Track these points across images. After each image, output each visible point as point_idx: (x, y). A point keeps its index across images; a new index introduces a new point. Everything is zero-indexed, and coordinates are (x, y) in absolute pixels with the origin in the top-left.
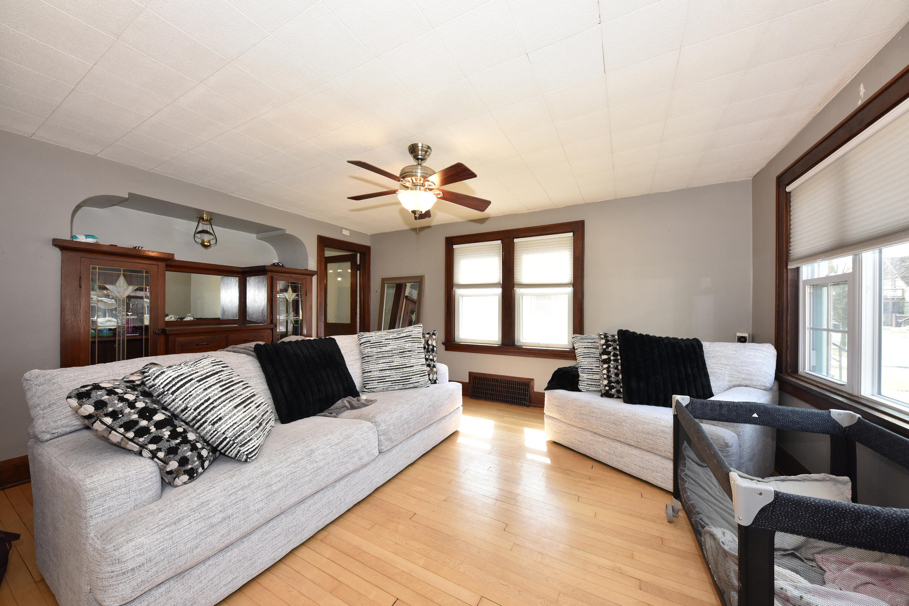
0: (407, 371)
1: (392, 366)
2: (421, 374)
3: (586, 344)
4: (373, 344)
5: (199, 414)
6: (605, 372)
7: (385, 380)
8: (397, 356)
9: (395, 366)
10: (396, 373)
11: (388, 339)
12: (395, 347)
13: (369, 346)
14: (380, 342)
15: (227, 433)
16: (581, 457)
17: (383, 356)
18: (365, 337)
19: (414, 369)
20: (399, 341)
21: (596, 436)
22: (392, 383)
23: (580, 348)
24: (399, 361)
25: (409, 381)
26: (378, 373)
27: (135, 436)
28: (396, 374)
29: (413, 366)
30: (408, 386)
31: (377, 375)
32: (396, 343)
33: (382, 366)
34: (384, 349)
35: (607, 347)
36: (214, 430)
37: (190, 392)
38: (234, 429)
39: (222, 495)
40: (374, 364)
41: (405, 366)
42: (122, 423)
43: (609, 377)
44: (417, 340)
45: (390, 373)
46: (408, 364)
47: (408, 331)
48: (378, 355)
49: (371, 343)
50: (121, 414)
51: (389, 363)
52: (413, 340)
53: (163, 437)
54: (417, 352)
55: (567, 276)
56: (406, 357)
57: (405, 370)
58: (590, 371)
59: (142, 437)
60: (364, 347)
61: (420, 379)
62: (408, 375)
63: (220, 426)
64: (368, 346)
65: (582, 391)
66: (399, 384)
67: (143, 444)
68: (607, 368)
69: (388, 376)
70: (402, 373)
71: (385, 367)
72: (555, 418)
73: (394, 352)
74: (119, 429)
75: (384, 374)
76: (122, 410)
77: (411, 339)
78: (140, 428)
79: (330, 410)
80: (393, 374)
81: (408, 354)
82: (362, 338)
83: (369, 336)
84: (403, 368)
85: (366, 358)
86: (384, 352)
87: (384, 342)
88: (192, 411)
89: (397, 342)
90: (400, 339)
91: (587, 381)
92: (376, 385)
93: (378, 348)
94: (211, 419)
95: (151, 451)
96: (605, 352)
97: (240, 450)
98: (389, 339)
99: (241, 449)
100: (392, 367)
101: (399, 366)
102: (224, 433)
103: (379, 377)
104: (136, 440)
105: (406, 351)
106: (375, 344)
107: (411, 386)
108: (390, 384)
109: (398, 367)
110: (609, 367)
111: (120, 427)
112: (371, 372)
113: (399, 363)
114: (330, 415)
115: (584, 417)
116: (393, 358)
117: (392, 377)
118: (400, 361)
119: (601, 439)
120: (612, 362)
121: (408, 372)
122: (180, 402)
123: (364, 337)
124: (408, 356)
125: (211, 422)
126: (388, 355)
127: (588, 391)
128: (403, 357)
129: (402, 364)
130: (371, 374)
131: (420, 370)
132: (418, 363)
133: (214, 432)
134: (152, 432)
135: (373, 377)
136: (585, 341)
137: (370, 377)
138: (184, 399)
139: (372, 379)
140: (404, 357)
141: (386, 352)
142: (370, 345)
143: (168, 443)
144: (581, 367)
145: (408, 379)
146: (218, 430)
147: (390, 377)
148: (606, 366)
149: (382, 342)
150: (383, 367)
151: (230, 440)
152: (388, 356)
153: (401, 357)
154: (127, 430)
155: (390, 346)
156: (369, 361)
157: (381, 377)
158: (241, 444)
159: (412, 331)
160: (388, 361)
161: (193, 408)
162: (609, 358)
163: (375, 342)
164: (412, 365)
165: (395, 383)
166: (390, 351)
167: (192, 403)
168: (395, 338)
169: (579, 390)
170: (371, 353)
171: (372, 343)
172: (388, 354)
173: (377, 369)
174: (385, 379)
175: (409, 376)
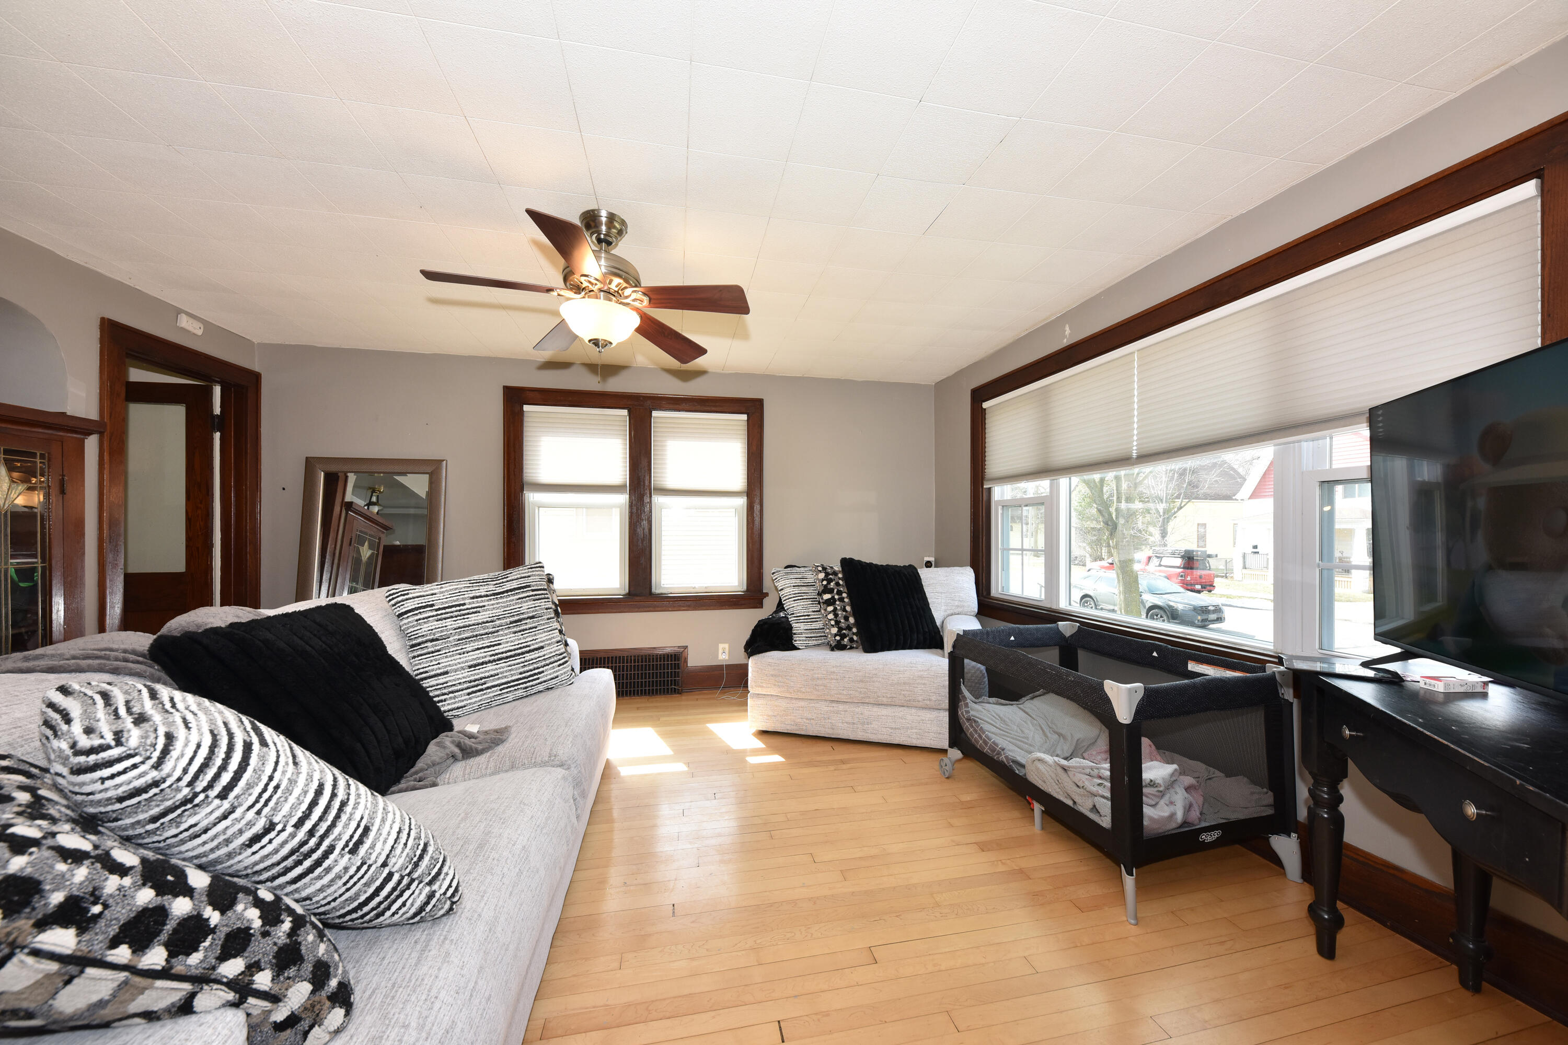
0: (532, 660)
1: (500, 654)
2: (560, 660)
3: (794, 581)
4: (443, 611)
5: (311, 833)
6: (831, 616)
7: (484, 686)
8: (506, 632)
9: (506, 652)
10: (509, 666)
11: (477, 597)
12: (499, 612)
13: (433, 616)
14: (459, 605)
15: (392, 861)
16: (809, 742)
17: (475, 634)
18: (414, 598)
19: (545, 652)
20: (505, 600)
21: (834, 705)
22: (501, 690)
23: (788, 587)
24: (512, 642)
25: (538, 679)
26: (467, 674)
27: (172, 955)
28: (510, 668)
29: (542, 647)
30: (536, 689)
31: (464, 678)
32: (497, 603)
33: (474, 657)
34: (473, 619)
35: (829, 583)
36: (359, 864)
37: (271, 778)
38: (406, 844)
39: (461, 1007)
40: (453, 655)
41: (528, 649)
42: (113, 930)
43: (837, 623)
44: (542, 594)
45: (496, 669)
46: (533, 644)
47: (519, 576)
48: (460, 634)
49: (437, 610)
50: (95, 903)
51: (492, 648)
52: (536, 595)
53: (251, 929)
54: (545, 617)
55: (737, 479)
56: (526, 630)
57: (528, 656)
58: (808, 619)
59: (196, 949)
60: (417, 621)
61: (559, 670)
62: (535, 666)
63: (373, 847)
64: (429, 617)
65: (799, 649)
66: (516, 688)
67: (204, 969)
68: (833, 611)
69: (492, 676)
70: (522, 665)
71: (483, 658)
72: (768, 695)
73: (498, 622)
74: (113, 952)
75: (482, 673)
76: (95, 889)
77: (531, 593)
78: (179, 924)
79: (416, 773)
80: (502, 670)
81: (530, 623)
82: (407, 599)
83: (425, 594)
84: (523, 653)
85: (429, 644)
86: (474, 625)
87: (470, 603)
88: (290, 829)
89: (500, 601)
90: (506, 594)
91: (805, 633)
92: (463, 701)
93: (459, 618)
94: (346, 837)
95: (231, 984)
96: (826, 590)
97: (435, 891)
98: (481, 597)
99: (435, 887)
100: (499, 656)
101: (515, 650)
102: (384, 865)
103: (470, 682)
104: (179, 969)
105: (524, 619)
106: (447, 610)
107: (541, 687)
108: (496, 691)
109: (513, 653)
110: (835, 609)
111: (114, 943)
112: (447, 673)
113: (512, 644)
114: (423, 783)
115: (820, 682)
116: (498, 636)
117: (500, 676)
118: (515, 640)
119: (841, 707)
120: (837, 603)
121: (534, 661)
122: (251, 814)
123: (410, 596)
124: (530, 628)
125: (346, 845)
126: (487, 631)
127: (807, 647)
128: (520, 631)
129: (520, 646)
130: (447, 679)
131: (557, 653)
132: (550, 639)
133: (359, 869)
134: (216, 926)
135: (454, 683)
136: (792, 576)
137: (445, 685)
138: (261, 803)
139: (451, 689)
140: (523, 630)
141: (478, 624)
142: (435, 613)
143: (269, 941)
144: (793, 614)
145: (535, 674)
146: (369, 862)
147: (496, 677)
148: (830, 608)
149: (464, 604)
150: (479, 658)
151: (402, 877)
152: (486, 634)
153: (515, 632)
154: (140, 946)
155: (486, 610)
156: (439, 651)
157: (475, 681)
158: (430, 878)
159: (529, 576)
160: (489, 644)
161: (294, 820)
162: (833, 597)
163: (447, 605)
164: (542, 644)
165: (507, 688)
166: (487, 622)
167: (286, 809)
168: (494, 594)
169: (796, 648)
170: (442, 631)
171: (439, 609)
172: (484, 629)
173: (463, 665)
174: (485, 684)
175: (538, 668)
